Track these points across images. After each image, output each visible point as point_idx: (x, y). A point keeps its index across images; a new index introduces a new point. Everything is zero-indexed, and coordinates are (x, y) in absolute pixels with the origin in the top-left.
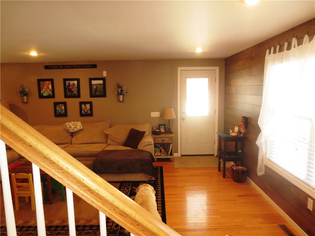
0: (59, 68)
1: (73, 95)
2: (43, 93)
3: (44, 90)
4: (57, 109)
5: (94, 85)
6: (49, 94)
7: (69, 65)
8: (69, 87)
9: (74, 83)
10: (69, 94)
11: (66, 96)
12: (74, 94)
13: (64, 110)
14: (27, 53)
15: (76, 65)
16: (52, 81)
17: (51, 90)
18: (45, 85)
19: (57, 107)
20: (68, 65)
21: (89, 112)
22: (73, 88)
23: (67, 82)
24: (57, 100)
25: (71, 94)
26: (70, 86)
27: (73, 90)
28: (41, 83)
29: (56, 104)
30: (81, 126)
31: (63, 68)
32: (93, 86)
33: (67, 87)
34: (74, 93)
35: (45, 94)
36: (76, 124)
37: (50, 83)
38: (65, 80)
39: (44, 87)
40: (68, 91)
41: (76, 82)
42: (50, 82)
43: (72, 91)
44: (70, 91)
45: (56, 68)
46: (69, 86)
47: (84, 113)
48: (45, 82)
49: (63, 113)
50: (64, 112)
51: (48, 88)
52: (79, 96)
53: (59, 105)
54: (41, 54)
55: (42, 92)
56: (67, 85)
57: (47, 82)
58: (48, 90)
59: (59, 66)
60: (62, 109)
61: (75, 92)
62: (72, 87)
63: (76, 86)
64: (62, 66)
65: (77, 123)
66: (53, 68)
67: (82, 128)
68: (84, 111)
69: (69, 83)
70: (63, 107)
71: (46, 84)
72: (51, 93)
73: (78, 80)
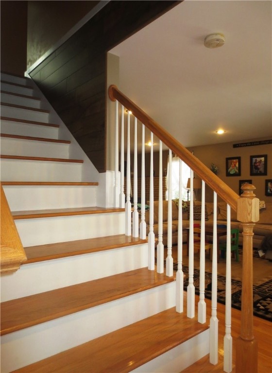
0: (247, 146)
2: (230, 172)
3: (231, 168)
7: (258, 142)
8: (255, 165)
9: (261, 160)
10: (255, 171)
11: (252, 174)
12: (260, 172)
14: (215, 132)
15: (264, 141)
17: (238, 168)
19: (242, 185)
20: (256, 142)
22: (259, 165)
23: (254, 159)
24: (242, 178)
25: (257, 172)
27: (259, 167)
28: (229, 161)
29: (241, 182)
30: (265, 205)
31: (251, 145)
33: (253, 164)
35: (232, 173)
38: (252, 157)
39: (232, 165)
40: (254, 169)
41: (263, 159)
42: (237, 160)
43: (258, 169)
45: (243, 146)
46: (256, 163)
47: (270, 192)
51: (235, 166)
52: (265, 174)
54: (227, 132)
55: (229, 170)
56: (254, 162)
57: (234, 160)
58: (235, 168)
59: (246, 143)
61: (262, 169)
63: (263, 163)
64: (251, 143)
66: (241, 146)
67: (265, 207)
68: (270, 189)
69: (256, 160)
71: (233, 162)
72: (237, 171)
73: (266, 156)
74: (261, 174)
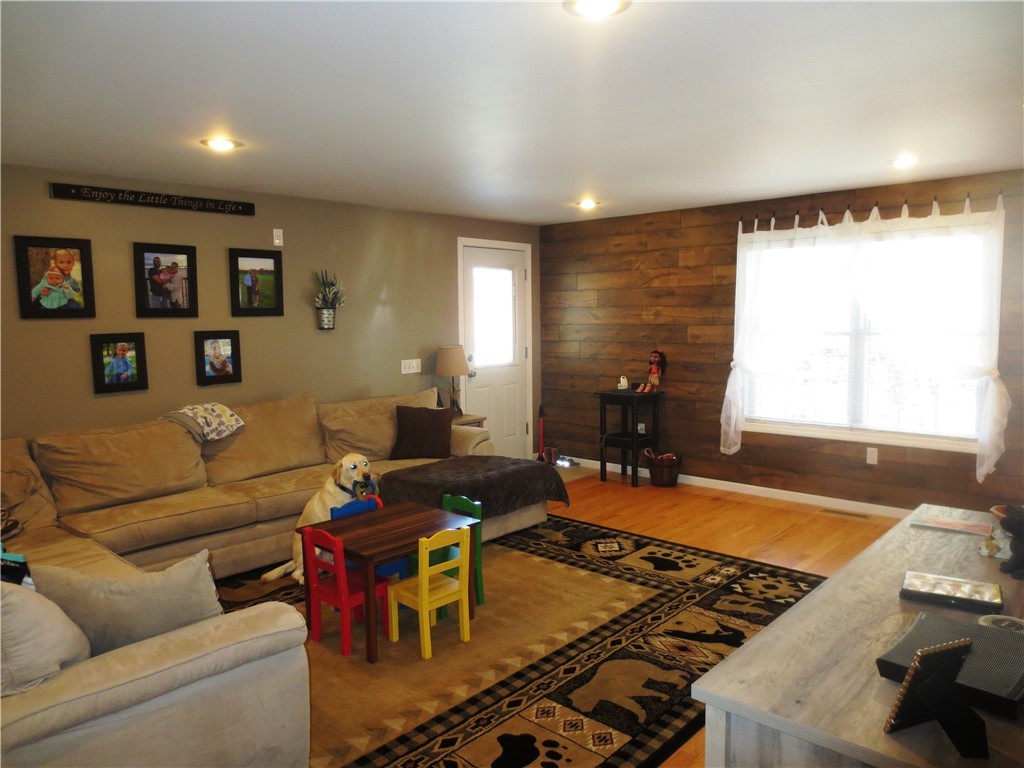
0: (116, 201)
1: (169, 306)
2: (39, 298)
3: (44, 283)
4: (106, 360)
5: (246, 272)
6: (71, 301)
7: (159, 195)
8: (156, 277)
9: (175, 265)
10: (153, 302)
11: (143, 311)
12: (175, 304)
13: (134, 365)
15: (184, 198)
16: (83, 247)
17: (80, 286)
18: (53, 265)
19: (105, 353)
20: (155, 195)
21: (230, 368)
22: (170, 281)
23: (149, 258)
24: (102, 324)
25: (163, 303)
26: (161, 271)
27: (169, 286)
28: (33, 253)
29: (99, 343)
31: (135, 203)
32: (241, 276)
33: (147, 276)
34: (174, 301)
35: (51, 302)
36: (213, 410)
37: (77, 257)
38: (139, 249)
39: (47, 270)
40: (150, 293)
41: (182, 260)
42: (75, 252)
43: (168, 293)
44: (161, 290)
45: (102, 200)
46: (155, 270)
47: (212, 374)
48: (52, 251)
49: (128, 377)
50: (135, 371)
51: (66, 275)
52: (192, 311)
53: (112, 345)
55: (35, 292)
56: (149, 267)
57: (61, 252)
58: (66, 283)
59: (116, 192)
60: (126, 363)
61: (180, 297)
62: (168, 277)
63: (184, 274)
64: (131, 193)
65: (214, 408)
66: (93, 200)
67: (242, 423)
68: (212, 364)
69: (157, 262)
70: (131, 354)
71: (55, 258)
72: (79, 298)
73: (190, 252)
74: (175, 312)
